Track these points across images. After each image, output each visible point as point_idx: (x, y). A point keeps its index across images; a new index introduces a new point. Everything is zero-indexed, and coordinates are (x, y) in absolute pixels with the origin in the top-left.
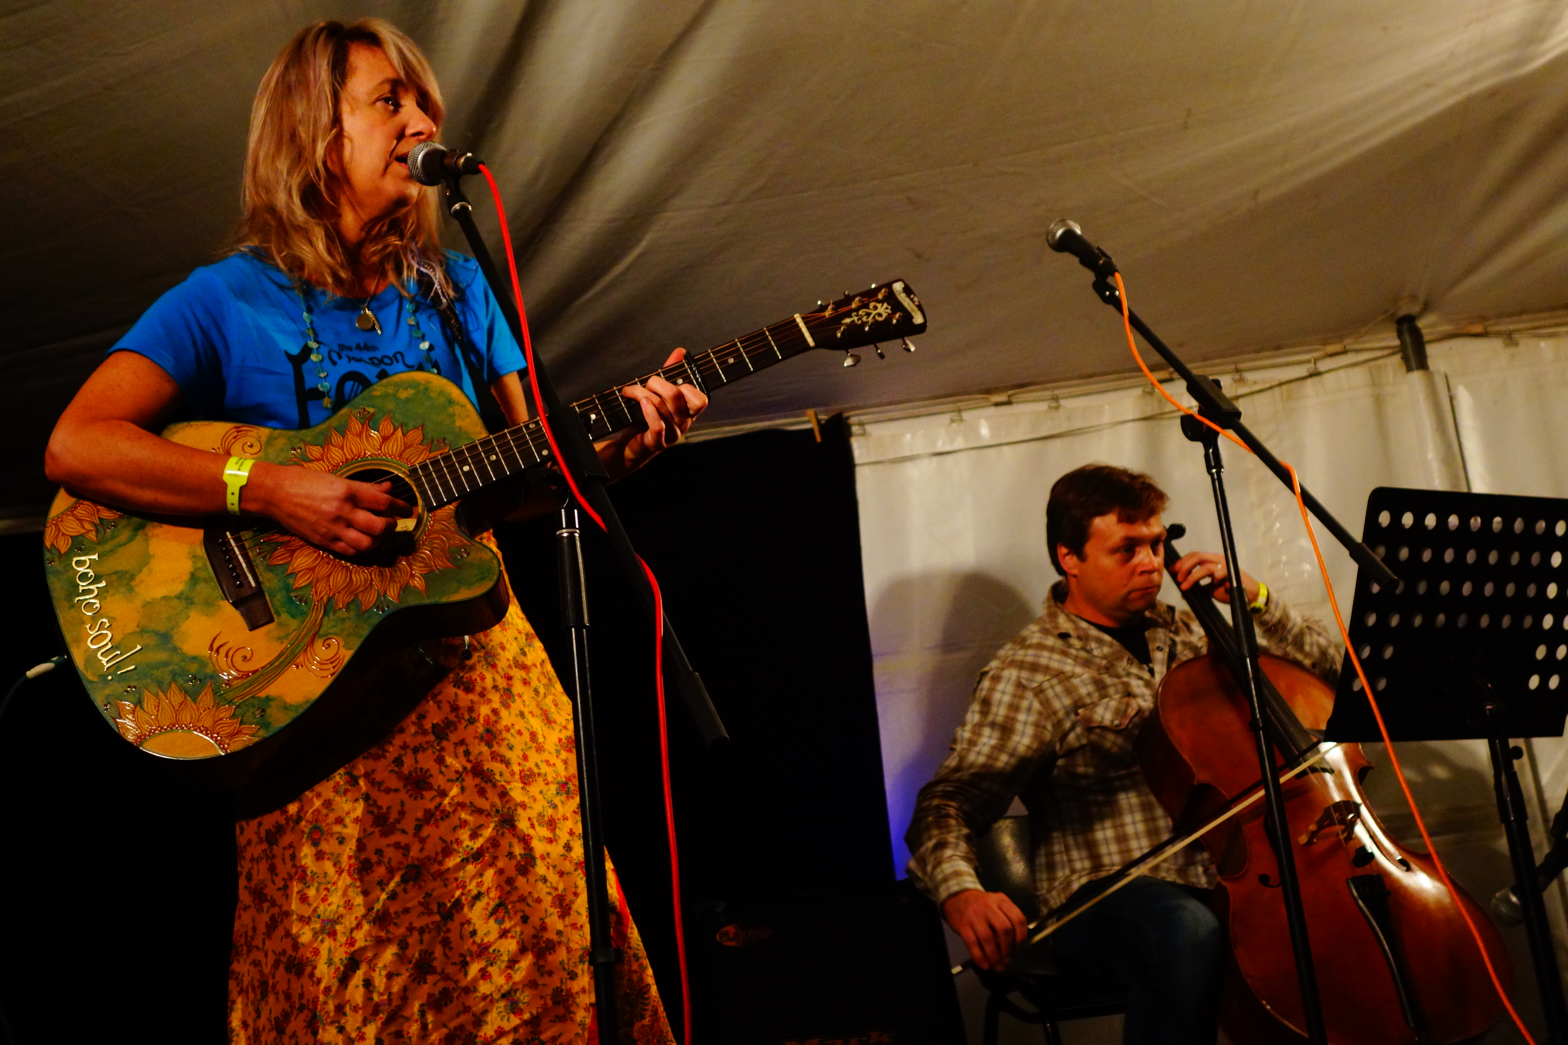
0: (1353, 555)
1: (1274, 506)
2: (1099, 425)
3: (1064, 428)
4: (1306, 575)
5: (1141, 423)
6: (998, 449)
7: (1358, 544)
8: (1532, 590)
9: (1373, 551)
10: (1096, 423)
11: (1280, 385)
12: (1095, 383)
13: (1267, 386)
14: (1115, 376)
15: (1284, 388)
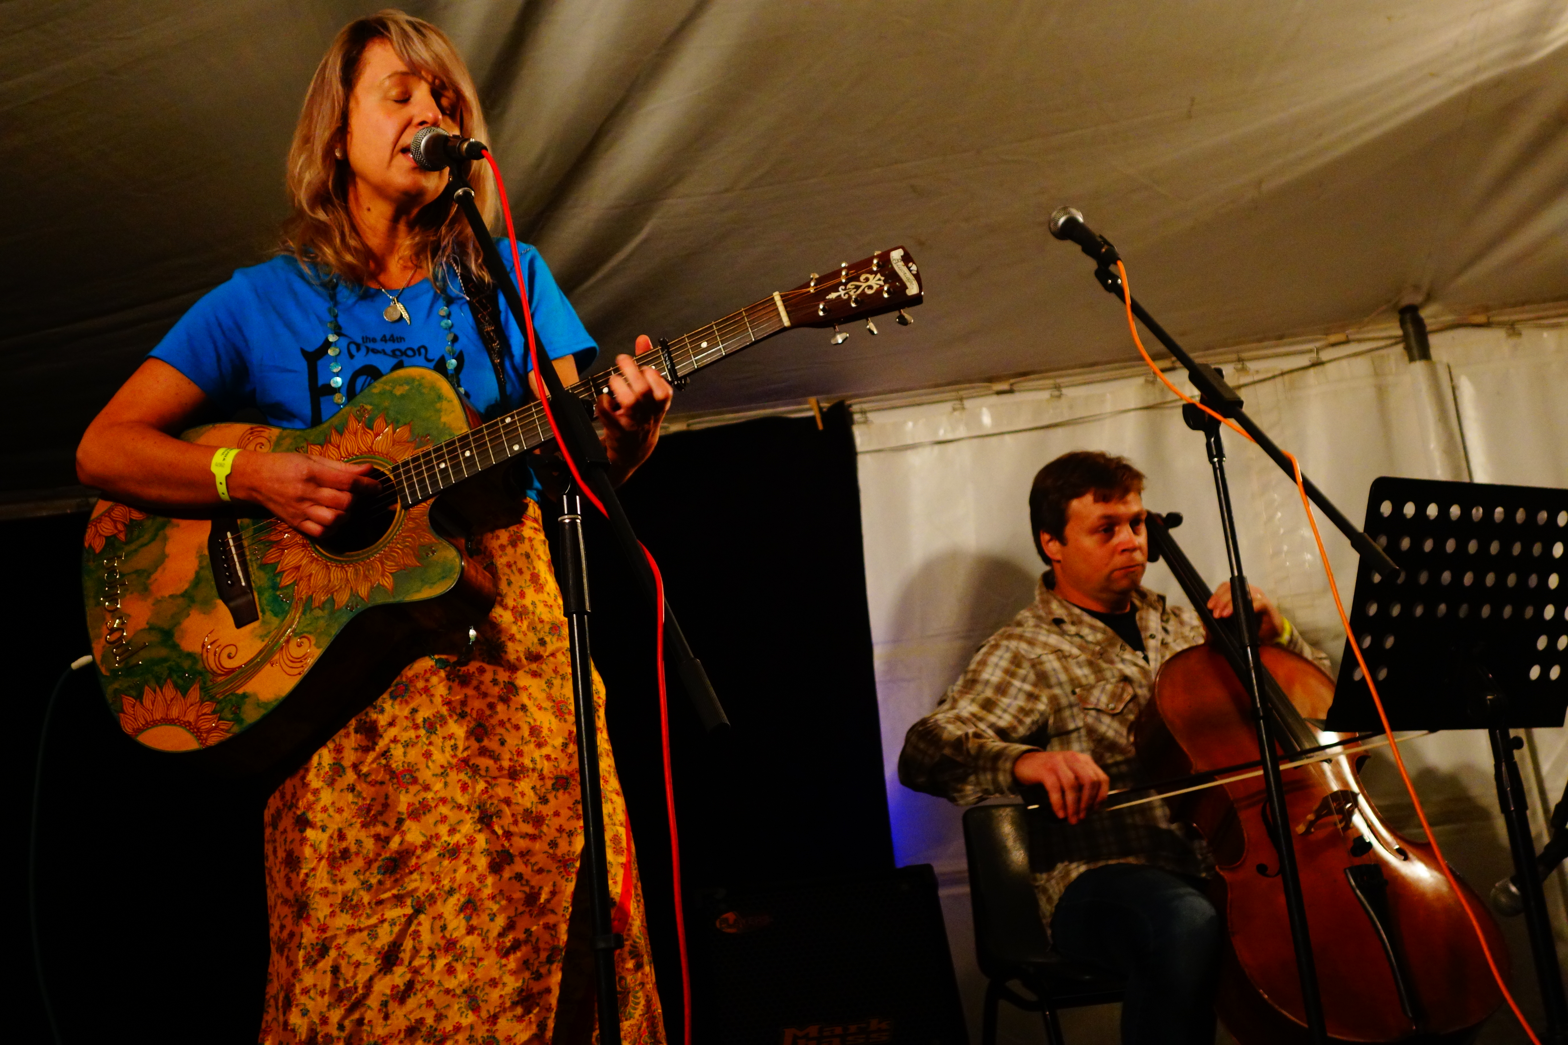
0: (1354, 545)
1: (1276, 496)
2: (1101, 414)
3: (1066, 417)
4: (1307, 565)
5: (1145, 412)
6: (1000, 437)
7: (1360, 534)
8: (1533, 581)
9: (1375, 541)
10: (1098, 412)
11: (1283, 374)
12: (1097, 372)
13: (1270, 375)
14: (1117, 365)
15: (1286, 377)
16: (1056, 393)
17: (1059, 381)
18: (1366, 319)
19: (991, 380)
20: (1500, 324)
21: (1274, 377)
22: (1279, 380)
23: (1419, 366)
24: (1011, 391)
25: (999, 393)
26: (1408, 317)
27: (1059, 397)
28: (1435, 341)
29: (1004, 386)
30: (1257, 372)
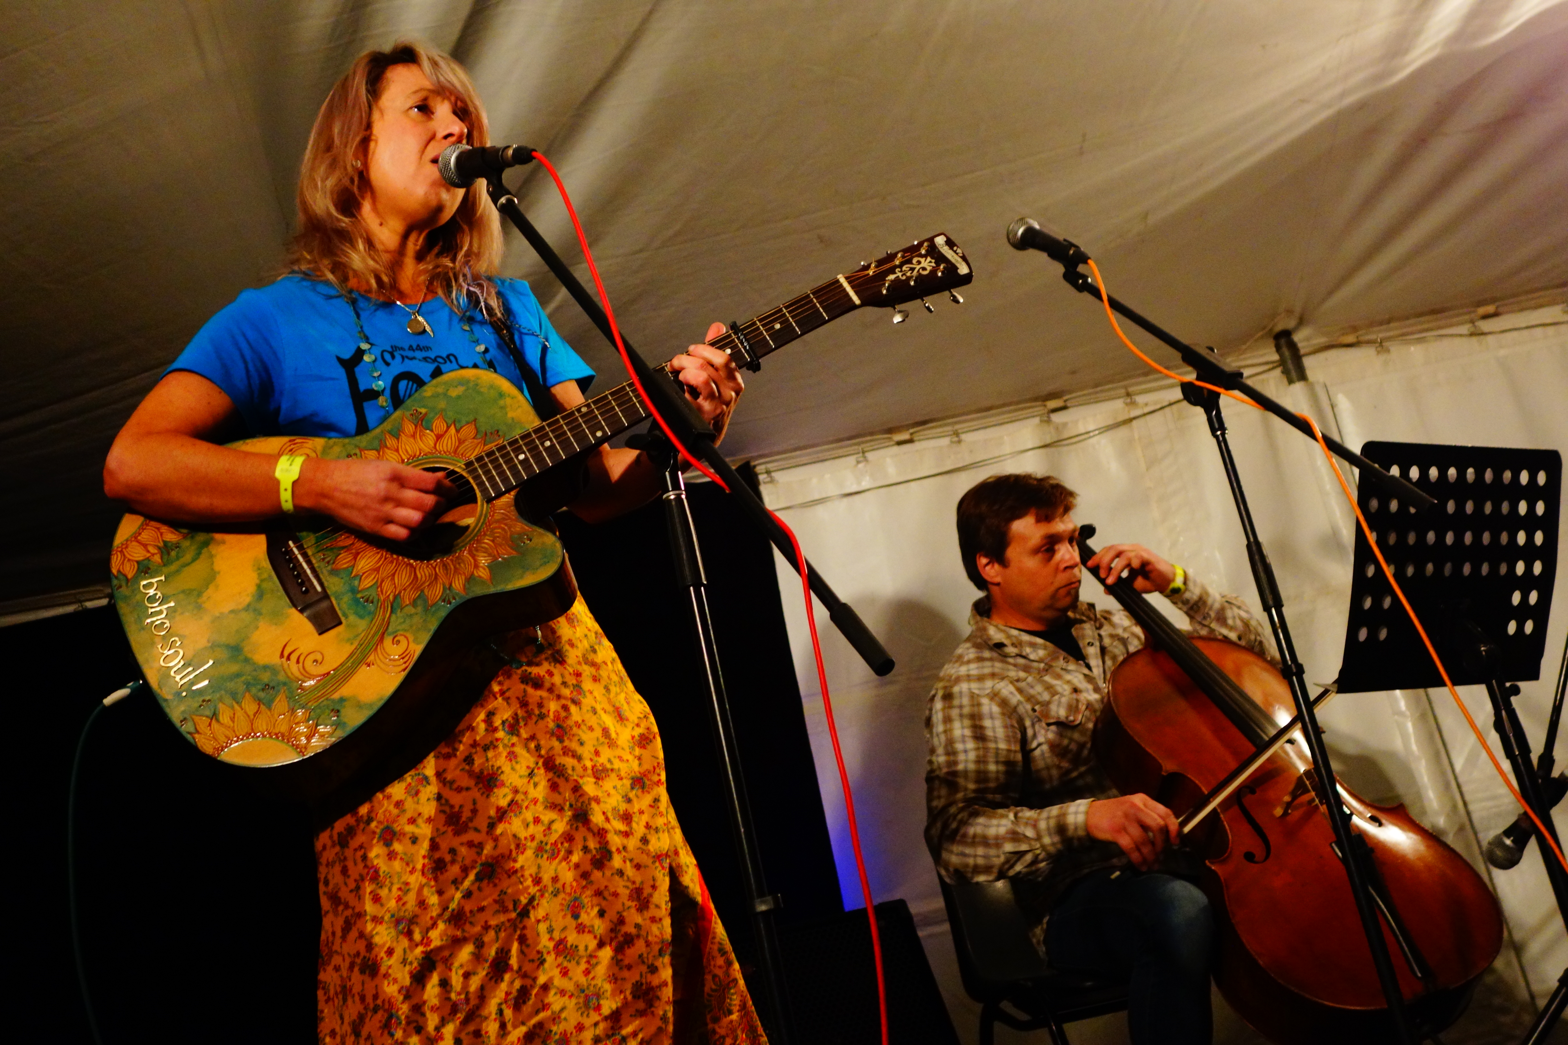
2: (1001, 456)
3: (968, 461)
5: (1043, 451)
11: (1171, 404)
12: (992, 416)
13: (1158, 406)
14: (1012, 408)
15: (1174, 407)
16: (956, 439)
17: (957, 427)
18: (1244, 347)
19: (890, 431)
20: (1369, 342)
21: (1162, 408)
22: (1167, 410)
23: (1298, 386)
24: (910, 441)
25: (899, 443)
26: (1283, 341)
27: (959, 442)
28: (1308, 362)
29: (905, 436)
30: (1146, 405)
